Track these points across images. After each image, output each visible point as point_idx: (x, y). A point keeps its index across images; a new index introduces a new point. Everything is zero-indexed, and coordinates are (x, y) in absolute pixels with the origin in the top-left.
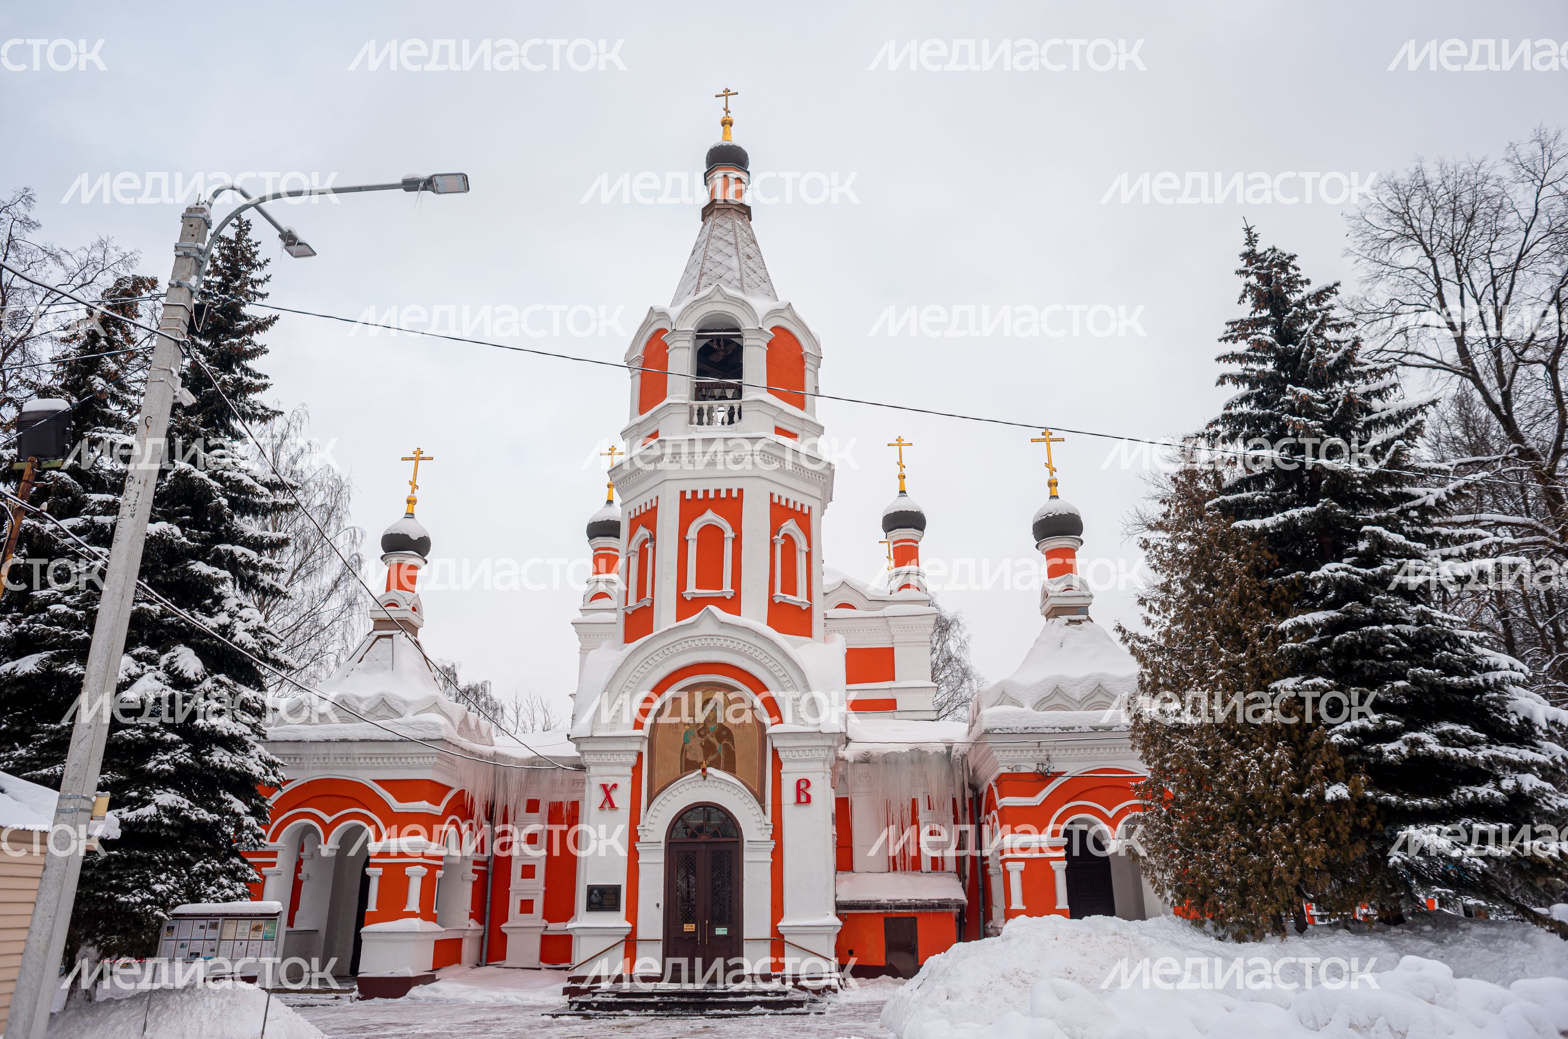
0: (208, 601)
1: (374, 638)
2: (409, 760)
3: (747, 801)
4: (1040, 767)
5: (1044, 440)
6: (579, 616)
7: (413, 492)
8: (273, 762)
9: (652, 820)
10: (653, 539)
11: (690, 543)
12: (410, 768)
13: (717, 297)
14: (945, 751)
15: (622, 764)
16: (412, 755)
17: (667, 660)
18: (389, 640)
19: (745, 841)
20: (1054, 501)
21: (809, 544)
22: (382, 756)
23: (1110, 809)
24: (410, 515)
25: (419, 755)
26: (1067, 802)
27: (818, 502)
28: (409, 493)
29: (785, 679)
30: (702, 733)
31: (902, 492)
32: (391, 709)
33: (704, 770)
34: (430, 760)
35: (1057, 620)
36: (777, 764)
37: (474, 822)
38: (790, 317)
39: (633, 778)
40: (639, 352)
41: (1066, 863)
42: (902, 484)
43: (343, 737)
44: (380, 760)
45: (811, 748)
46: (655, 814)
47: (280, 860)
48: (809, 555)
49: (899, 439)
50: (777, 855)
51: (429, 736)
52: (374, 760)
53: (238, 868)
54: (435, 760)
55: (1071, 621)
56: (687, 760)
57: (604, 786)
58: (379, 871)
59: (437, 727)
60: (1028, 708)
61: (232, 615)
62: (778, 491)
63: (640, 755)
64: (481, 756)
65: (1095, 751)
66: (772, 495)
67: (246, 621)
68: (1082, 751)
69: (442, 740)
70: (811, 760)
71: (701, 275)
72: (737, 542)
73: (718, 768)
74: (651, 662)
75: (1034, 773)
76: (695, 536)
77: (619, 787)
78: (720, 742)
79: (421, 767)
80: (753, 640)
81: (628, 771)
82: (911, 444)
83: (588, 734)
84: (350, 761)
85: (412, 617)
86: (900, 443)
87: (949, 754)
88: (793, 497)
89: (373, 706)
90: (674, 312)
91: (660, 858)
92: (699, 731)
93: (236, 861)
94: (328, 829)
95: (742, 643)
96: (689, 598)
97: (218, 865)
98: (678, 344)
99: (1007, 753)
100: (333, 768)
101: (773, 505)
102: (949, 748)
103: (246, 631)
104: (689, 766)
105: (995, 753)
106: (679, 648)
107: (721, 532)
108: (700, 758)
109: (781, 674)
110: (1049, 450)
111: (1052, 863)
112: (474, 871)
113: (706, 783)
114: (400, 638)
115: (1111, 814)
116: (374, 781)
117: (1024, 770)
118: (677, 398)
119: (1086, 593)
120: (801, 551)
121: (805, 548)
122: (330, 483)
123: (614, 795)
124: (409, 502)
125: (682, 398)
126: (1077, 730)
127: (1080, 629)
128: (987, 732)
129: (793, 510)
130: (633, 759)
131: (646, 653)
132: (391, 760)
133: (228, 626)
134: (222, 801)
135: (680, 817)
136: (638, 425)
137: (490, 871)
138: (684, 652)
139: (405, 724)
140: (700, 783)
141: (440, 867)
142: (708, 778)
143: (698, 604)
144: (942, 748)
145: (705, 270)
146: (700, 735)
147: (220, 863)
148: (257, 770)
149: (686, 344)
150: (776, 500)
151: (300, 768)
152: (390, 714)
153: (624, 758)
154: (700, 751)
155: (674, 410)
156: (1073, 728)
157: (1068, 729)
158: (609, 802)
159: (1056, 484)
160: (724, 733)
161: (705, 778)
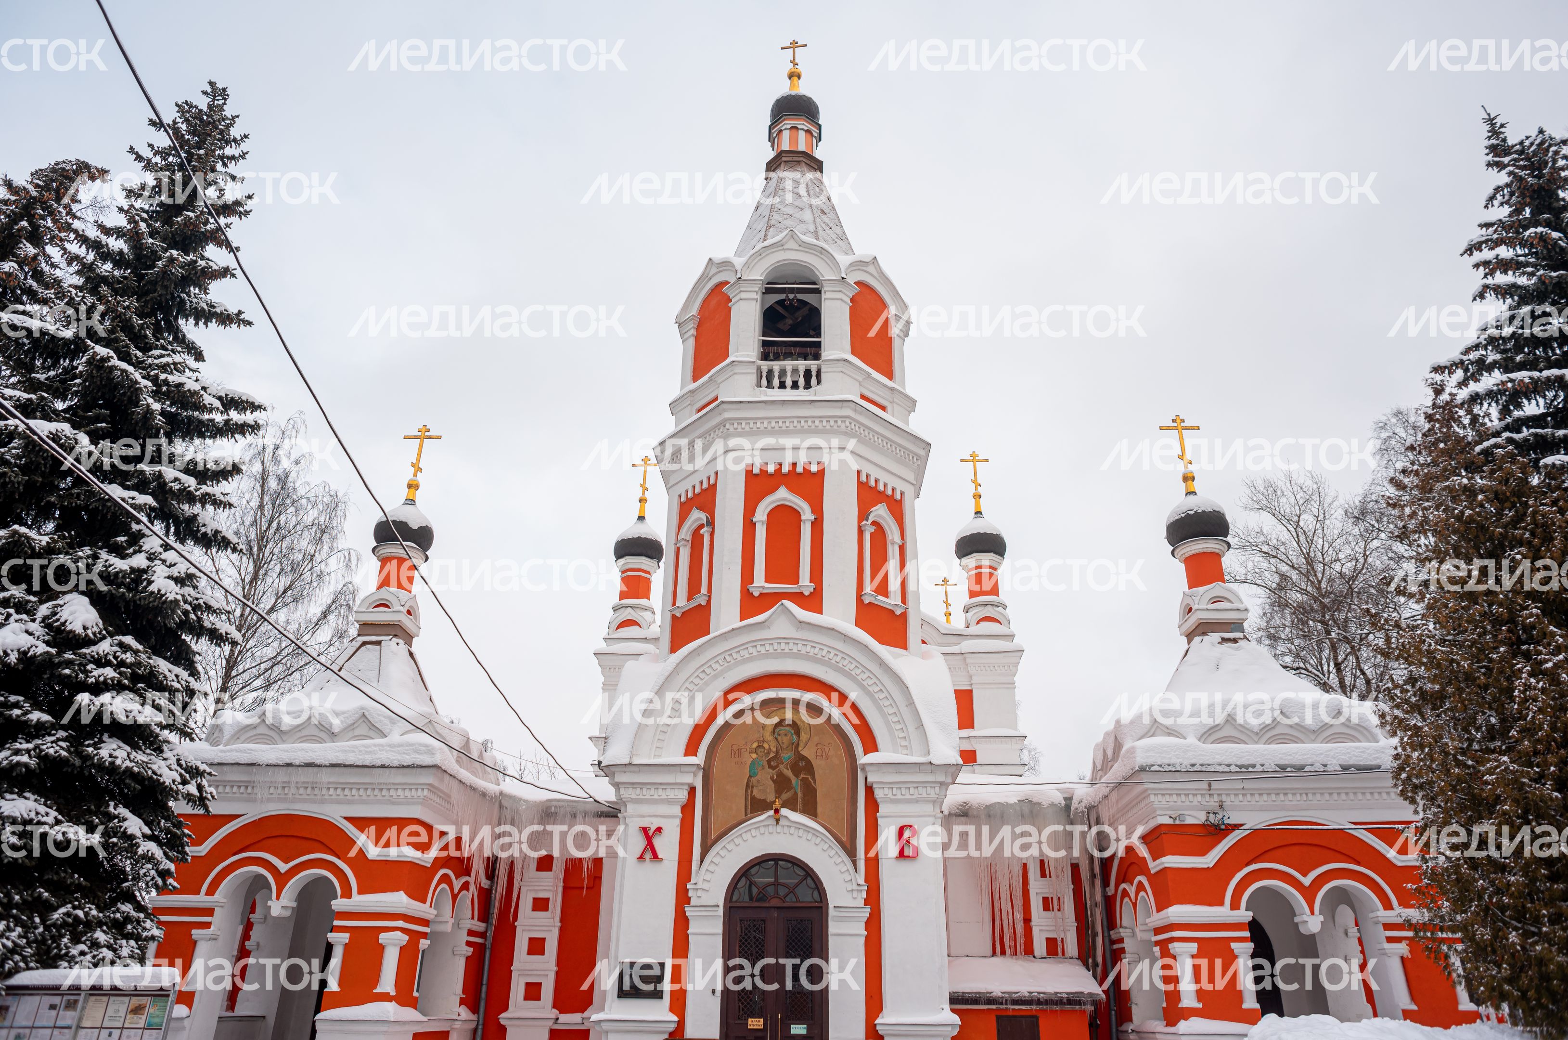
0: (122, 539)
1: (358, 644)
2: (392, 792)
3: (832, 853)
4: (1211, 816)
5: (1175, 428)
6: (602, 646)
7: (415, 475)
8: (197, 768)
9: (708, 877)
10: (711, 523)
11: (758, 526)
12: (393, 803)
13: (792, 244)
14: (1063, 802)
15: (669, 802)
16: (396, 786)
17: (729, 668)
18: (378, 647)
19: (831, 906)
20: (1191, 497)
21: (903, 537)
22: (358, 786)
23: (1305, 875)
24: (410, 502)
25: (405, 786)
26: (1248, 864)
27: (912, 488)
28: (411, 477)
29: (882, 696)
30: (774, 763)
31: (978, 513)
32: (373, 727)
33: (777, 811)
34: (419, 792)
35: (1206, 638)
36: (872, 805)
37: (471, 880)
38: (875, 274)
39: (682, 821)
40: (694, 310)
41: (1251, 945)
42: (977, 505)
43: (309, 760)
44: (354, 792)
45: (918, 785)
46: (711, 868)
47: (216, 920)
48: (902, 548)
49: (973, 455)
50: (874, 925)
51: (418, 762)
52: (347, 792)
53: (127, 919)
54: (426, 792)
55: (1224, 640)
56: (753, 798)
57: (645, 830)
58: (345, 937)
59: (430, 751)
60: (1192, 740)
61: (151, 557)
62: (867, 469)
63: (692, 790)
64: (484, 795)
65: (1282, 797)
66: (859, 472)
67: (170, 566)
68: (1265, 797)
69: (436, 766)
70: (917, 801)
71: (769, 227)
72: (817, 525)
73: (794, 809)
74: (708, 671)
75: (1203, 825)
76: (765, 518)
77: (664, 832)
78: (797, 776)
79: (407, 802)
80: (840, 645)
81: (677, 811)
82: (987, 460)
83: (626, 761)
84: (316, 791)
85: (406, 621)
86: (974, 458)
87: (1068, 807)
88: (884, 478)
89: (350, 722)
90: (739, 262)
91: (717, 927)
92: (769, 761)
93: (127, 908)
94: (282, 879)
95: (826, 649)
96: (756, 594)
97: (94, 912)
98: (743, 295)
99: (1167, 798)
100: (294, 801)
101: (860, 484)
102: (1069, 799)
103: (169, 577)
104: (756, 806)
105: (1152, 798)
106: (745, 653)
107: (796, 514)
108: (771, 797)
109: (877, 689)
110: (1181, 440)
111: (1233, 945)
112: (469, 944)
113: (779, 828)
114: (393, 646)
115: (1307, 881)
116: (346, 818)
117: (1189, 821)
118: (742, 356)
119: (1241, 606)
120: (893, 543)
121: (898, 539)
122: (325, 500)
123: (657, 842)
124: (410, 486)
125: (748, 356)
126: (1259, 768)
127: (1238, 649)
128: (1142, 769)
129: (883, 493)
130: (683, 795)
131: (702, 659)
132: (369, 792)
133: (144, 571)
134: (111, 817)
135: (745, 873)
136: (692, 392)
137: (489, 944)
138: (751, 659)
139: (390, 746)
140: (771, 829)
141: (425, 935)
142: (782, 822)
143: (768, 600)
144: (1058, 798)
145: (772, 222)
146: (770, 766)
147: (100, 909)
148: (169, 776)
149: (754, 295)
150: (864, 479)
151: (251, 800)
152: (371, 734)
153: (671, 794)
154: (771, 787)
155: (738, 369)
156: (1254, 766)
157: (1247, 767)
158: (650, 851)
159: (1193, 479)
160: (802, 764)
161: (778, 821)
